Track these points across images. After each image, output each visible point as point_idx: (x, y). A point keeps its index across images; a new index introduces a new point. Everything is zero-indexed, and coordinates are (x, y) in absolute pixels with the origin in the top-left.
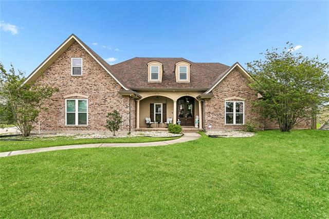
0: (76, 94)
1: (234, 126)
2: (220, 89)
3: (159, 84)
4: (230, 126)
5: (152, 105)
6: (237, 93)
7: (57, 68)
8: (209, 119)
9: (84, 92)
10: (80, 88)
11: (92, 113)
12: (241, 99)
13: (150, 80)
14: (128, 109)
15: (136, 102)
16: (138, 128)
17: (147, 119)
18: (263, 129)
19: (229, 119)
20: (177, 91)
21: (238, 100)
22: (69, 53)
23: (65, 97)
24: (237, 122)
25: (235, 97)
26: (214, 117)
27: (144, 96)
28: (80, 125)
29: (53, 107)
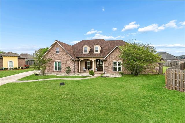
0: (57, 60)
1: (117, 72)
2: (111, 56)
3: (87, 54)
4: (115, 72)
5: (86, 62)
6: (118, 58)
7: (52, 51)
8: (106, 69)
9: (60, 60)
10: (59, 58)
11: (62, 67)
12: (120, 60)
13: (84, 53)
14: (74, 65)
15: (79, 62)
16: (79, 71)
17: (84, 68)
18: (130, 74)
19: (115, 69)
20: (94, 57)
21: (119, 61)
22: (55, 46)
23: (54, 61)
24: (118, 70)
25: (117, 60)
26: (108, 68)
27: (81, 59)
28: (59, 71)
29: (51, 64)
